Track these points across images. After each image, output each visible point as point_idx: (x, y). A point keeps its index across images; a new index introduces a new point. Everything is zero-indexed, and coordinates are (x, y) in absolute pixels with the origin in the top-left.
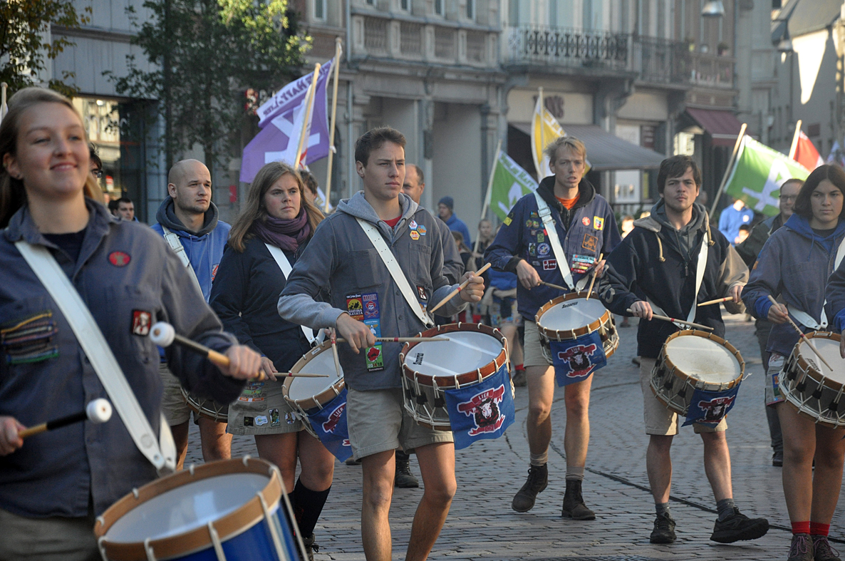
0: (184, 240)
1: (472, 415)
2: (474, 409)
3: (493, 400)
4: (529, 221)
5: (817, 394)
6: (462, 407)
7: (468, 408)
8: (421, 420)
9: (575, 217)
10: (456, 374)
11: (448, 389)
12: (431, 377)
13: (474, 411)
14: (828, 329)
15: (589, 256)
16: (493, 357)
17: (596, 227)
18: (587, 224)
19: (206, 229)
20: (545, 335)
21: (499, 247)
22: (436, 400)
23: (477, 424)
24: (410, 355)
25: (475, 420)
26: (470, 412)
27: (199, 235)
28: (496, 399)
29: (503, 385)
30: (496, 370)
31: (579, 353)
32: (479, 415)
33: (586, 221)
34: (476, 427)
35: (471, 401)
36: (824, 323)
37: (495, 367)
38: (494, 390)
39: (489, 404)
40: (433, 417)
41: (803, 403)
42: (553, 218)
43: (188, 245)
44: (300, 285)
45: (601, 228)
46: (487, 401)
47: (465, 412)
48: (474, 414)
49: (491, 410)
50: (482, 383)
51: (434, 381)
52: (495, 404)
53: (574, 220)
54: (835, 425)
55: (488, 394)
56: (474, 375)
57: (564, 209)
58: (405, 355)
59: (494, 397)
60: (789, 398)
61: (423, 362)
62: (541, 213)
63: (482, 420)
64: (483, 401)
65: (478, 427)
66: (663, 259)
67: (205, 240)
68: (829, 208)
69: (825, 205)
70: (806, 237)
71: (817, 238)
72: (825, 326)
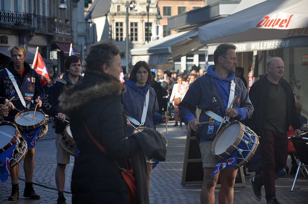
15: (31, 93)
17: (33, 82)
18: (29, 80)
45: (35, 82)
57: (20, 75)
68: (144, 78)
69: (142, 77)
70: (135, 89)
71: (139, 90)
72: (143, 124)
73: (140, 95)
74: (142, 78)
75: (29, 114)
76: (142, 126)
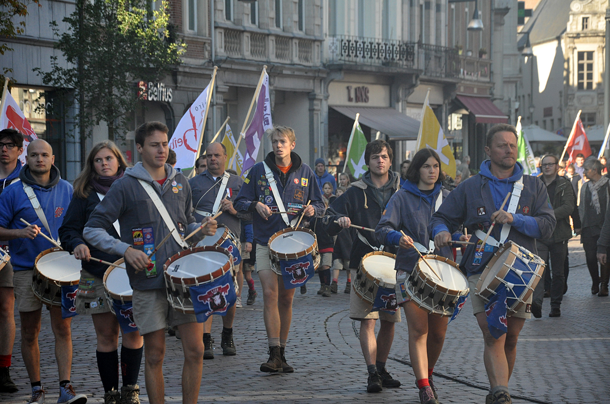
0: (36, 191)
1: (207, 303)
2: (209, 299)
3: (221, 294)
4: (260, 181)
5: (432, 295)
6: (201, 298)
7: (205, 298)
8: (177, 307)
9: (289, 178)
10: (196, 277)
11: (192, 286)
12: (180, 279)
13: (208, 301)
14: (435, 253)
15: (299, 203)
16: (221, 266)
17: (303, 185)
18: (297, 183)
19: (51, 184)
20: (277, 256)
21: (243, 198)
22: (185, 293)
23: (211, 308)
24: (171, 266)
25: (210, 306)
26: (206, 301)
27: (47, 187)
28: (223, 293)
29: (228, 284)
30: (222, 274)
31: (299, 268)
32: (212, 303)
33: (296, 181)
34: (210, 311)
35: (206, 294)
36: (432, 250)
37: (222, 272)
38: (222, 287)
39: (219, 296)
40: (184, 305)
41: (422, 301)
42: (275, 179)
43: (39, 194)
44: (98, 221)
45: (306, 185)
46: (217, 294)
47: (203, 301)
48: (209, 303)
49: (220, 300)
50: (213, 282)
51: (182, 281)
52: (223, 296)
53: (288, 180)
54: (441, 315)
55: (217, 290)
56: (207, 277)
57: (282, 173)
58: (168, 266)
59: (222, 291)
60: (413, 298)
61: (178, 270)
62: (267, 176)
63: (214, 307)
64: (214, 294)
65: (212, 310)
66: (366, 207)
67: (50, 191)
68: (434, 175)
69: (431, 173)
70: (416, 195)
71: (423, 196)
72: (433, 251)
73: (426, 204)
74: (431, 175)
75: (291, 235)
76: (431, 253)
